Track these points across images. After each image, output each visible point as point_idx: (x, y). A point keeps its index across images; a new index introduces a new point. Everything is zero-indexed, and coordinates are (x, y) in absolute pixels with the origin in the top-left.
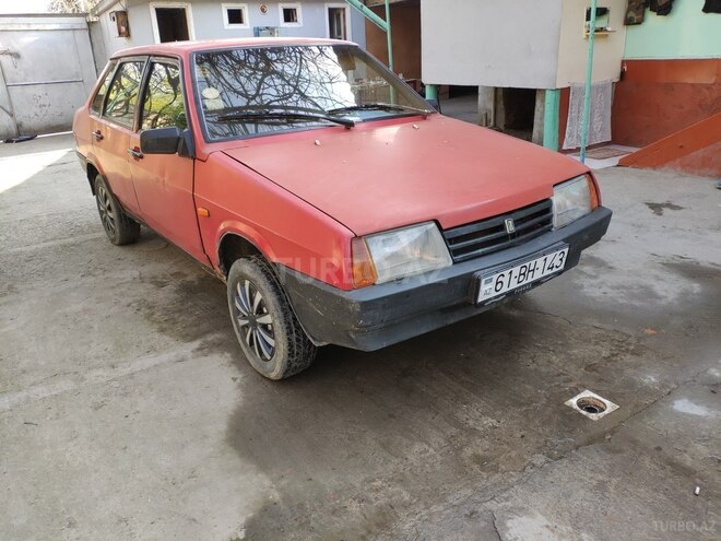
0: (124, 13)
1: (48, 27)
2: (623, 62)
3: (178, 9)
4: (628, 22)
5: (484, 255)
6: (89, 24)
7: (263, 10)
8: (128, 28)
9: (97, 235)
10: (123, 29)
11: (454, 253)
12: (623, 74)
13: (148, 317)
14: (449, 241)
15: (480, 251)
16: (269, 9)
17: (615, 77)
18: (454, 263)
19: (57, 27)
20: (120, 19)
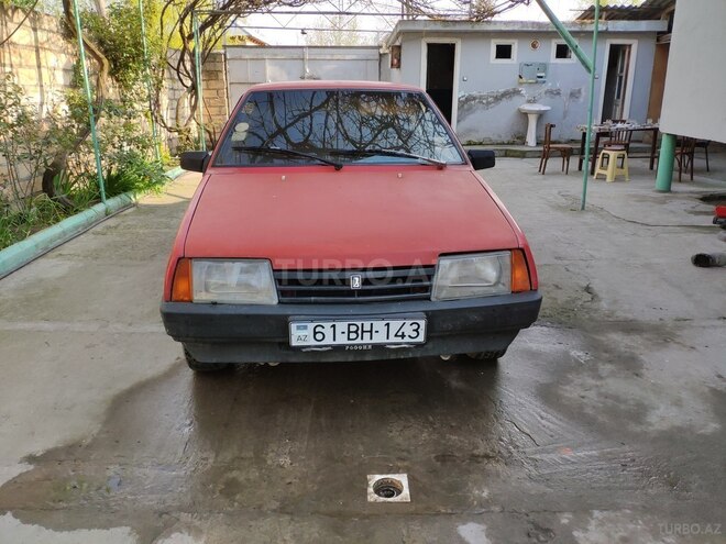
0: (399, 47)
1: (347, 57)
3: (448, 45)
5: (316, 303)
6: (380, 55)
7: (534, 46)
8: (399, 61)
10: (395, 61)
11: (282, 293)
14: (279, 281)
15: (313, 298)
16: (540, 44)
18: (279, 302)
19: (354, 57)
20: (395, 52)
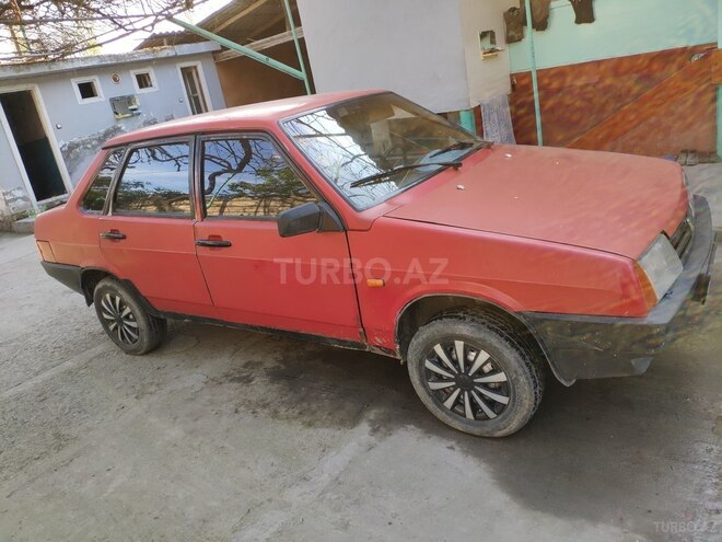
2: (511, 76)
4: (510, 40)
7: (115, 79)
9: (99, 349)
12: (513, 86)
13: (275, 414)
16: (121, 77)
17: (508, 89)
